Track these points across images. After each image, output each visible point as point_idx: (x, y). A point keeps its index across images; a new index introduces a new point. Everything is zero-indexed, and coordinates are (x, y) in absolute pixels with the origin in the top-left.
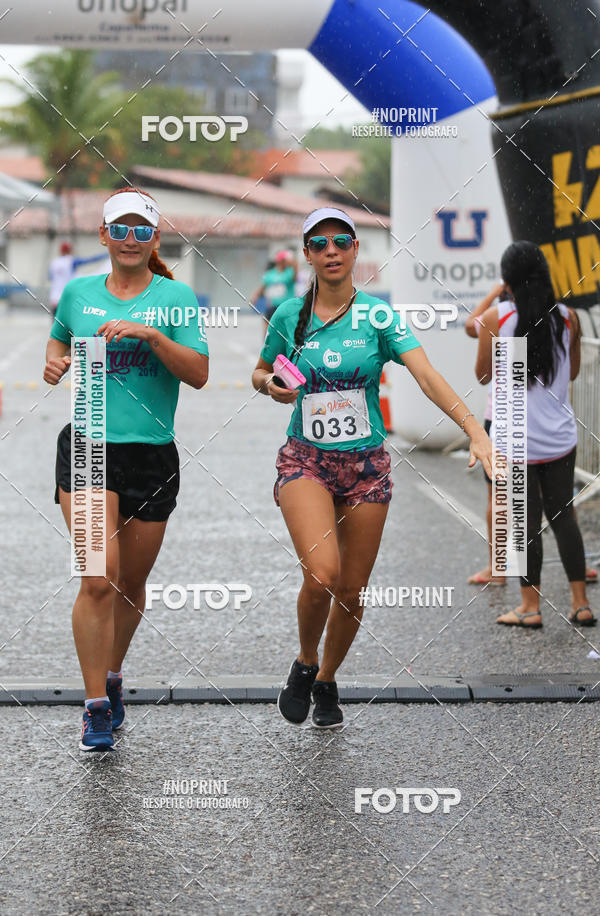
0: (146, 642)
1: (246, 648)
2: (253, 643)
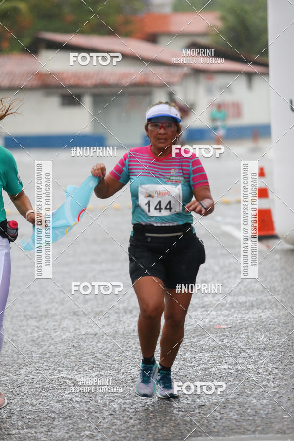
0: (111, 414)
1: (192, 415)
2: (197, 411)
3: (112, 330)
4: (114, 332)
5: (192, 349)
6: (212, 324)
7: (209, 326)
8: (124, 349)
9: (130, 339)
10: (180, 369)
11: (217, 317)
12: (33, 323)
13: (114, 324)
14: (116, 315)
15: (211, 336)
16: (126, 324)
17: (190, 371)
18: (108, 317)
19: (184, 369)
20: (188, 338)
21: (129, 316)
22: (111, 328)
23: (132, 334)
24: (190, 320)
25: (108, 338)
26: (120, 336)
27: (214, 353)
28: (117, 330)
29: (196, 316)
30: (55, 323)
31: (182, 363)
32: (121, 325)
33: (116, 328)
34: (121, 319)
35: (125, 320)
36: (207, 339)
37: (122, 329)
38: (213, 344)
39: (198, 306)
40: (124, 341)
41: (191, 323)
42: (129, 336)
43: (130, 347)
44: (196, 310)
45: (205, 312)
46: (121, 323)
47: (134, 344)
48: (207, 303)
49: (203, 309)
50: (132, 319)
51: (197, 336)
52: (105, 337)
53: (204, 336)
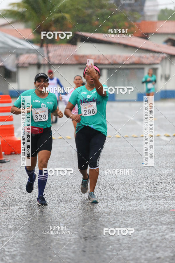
3: (108, 210)
4: (110, 211)
5: (155, 223)
6: (169, 208)
7: (167, 209)
8: (115, 222)
9: (119, 216)
10: (148, 235)
11: (172, 205)
12: (62, 204)
13: (110, 206)
14: (112, 201)
15: (168, 215)
16: (117, 207)
17: (153, 236)
18: (107, 202)
19: (150, 235)
20: (154, 216)
21: (120, 202)
22: (108, 209)
23: (120, 213)
24: (156, 205)
25: (106, 215)
26: (113, 214)
27: (169, 226)
28: (112, 210)
29: (159, 203)
30: (75, 205)
31: (149, 231)
32: (114, 207)
33: (111, 209)
34: (114, 204)
35: (117, 204)
36: (165, 217)
37: (114, 209)
38: (168, 220)
39: (161, 197)
40: (115, 217)
41: (156, 208)
42: (119, 214)
43: (118, 221)
44: (160, 200)
45: (165, 201)
46: (115, 206)
47: (121, 219)
48: (167, 196)
49: (165, 199)
50: (121, 204)
51: (159, 215)
52: (104, 214)
53: (163, 216)
